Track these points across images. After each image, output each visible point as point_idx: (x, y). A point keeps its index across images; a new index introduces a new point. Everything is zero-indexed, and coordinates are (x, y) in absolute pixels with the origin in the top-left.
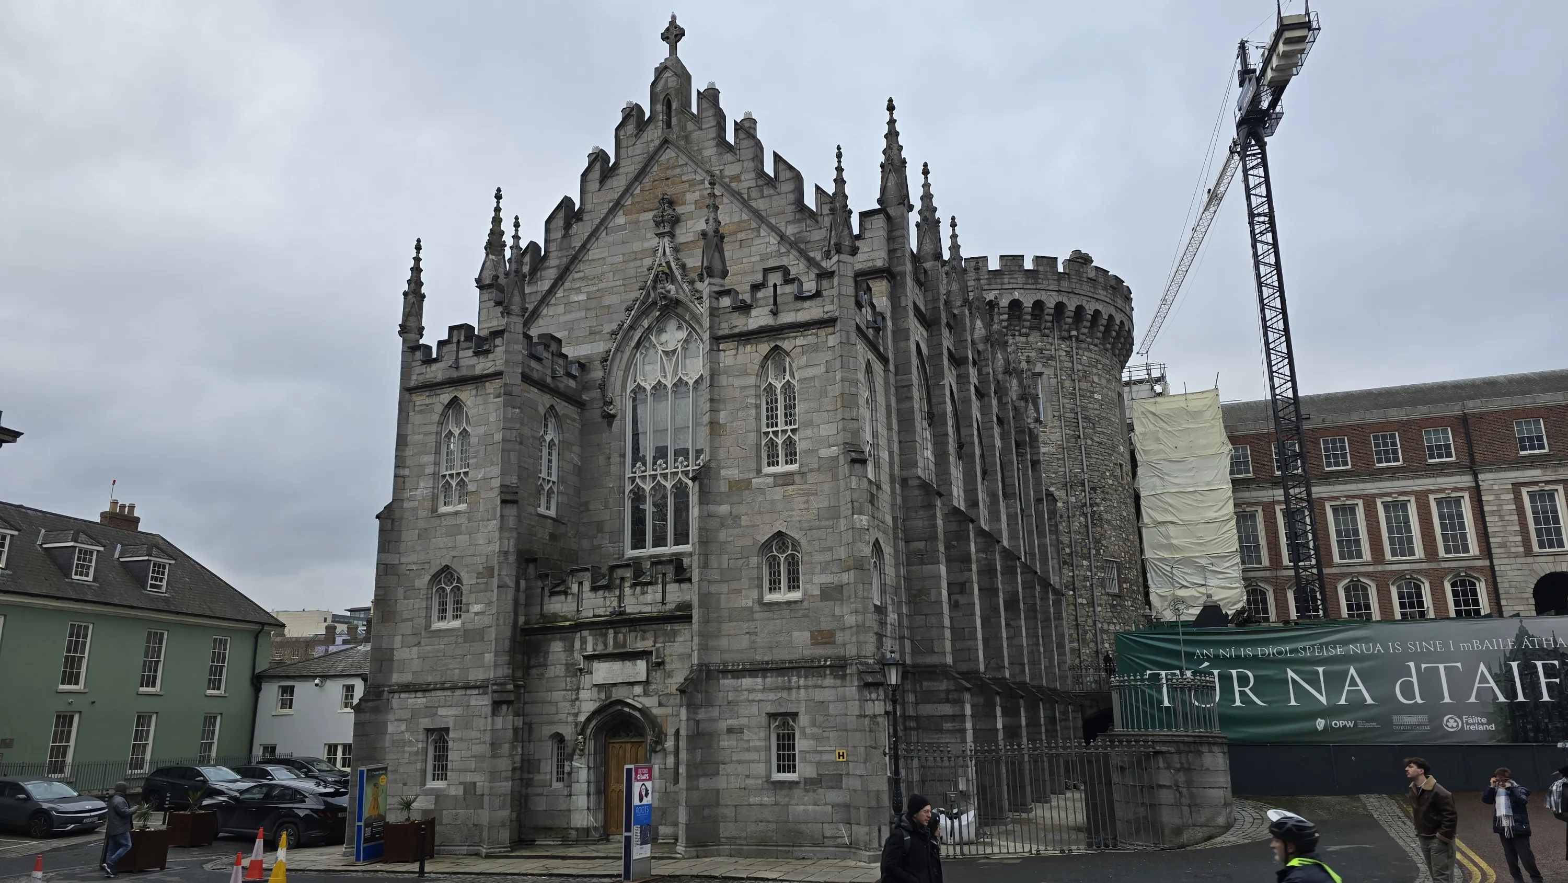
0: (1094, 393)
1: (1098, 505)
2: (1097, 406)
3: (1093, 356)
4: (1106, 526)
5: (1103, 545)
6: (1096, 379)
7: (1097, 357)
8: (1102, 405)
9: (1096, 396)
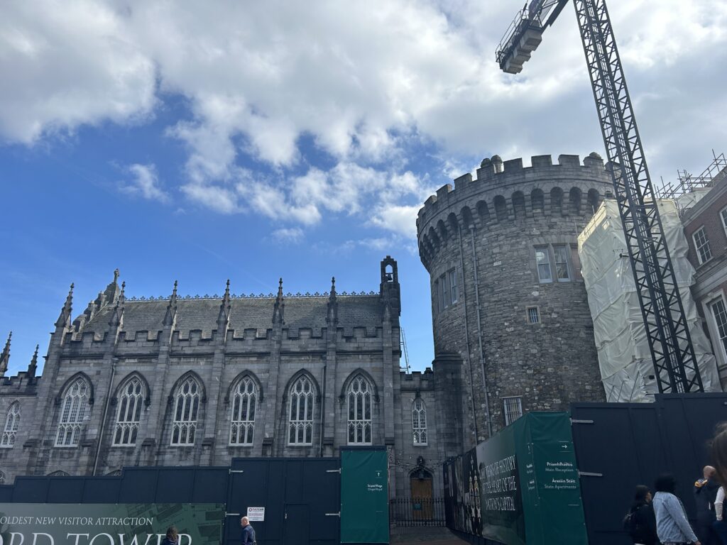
0: (493, 263)
1: (493, 354)
2: (495, 272)
3: (493, 233)
4: (501, 370)
5: (498, 387)
6: (496, 251)
7: (498, 232)
8: (502, 269)
9: (495, 264)
